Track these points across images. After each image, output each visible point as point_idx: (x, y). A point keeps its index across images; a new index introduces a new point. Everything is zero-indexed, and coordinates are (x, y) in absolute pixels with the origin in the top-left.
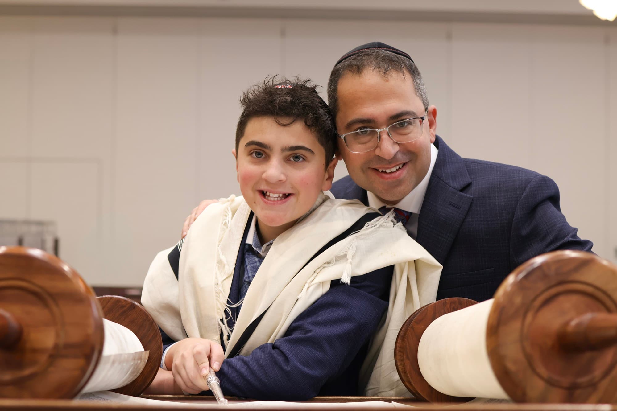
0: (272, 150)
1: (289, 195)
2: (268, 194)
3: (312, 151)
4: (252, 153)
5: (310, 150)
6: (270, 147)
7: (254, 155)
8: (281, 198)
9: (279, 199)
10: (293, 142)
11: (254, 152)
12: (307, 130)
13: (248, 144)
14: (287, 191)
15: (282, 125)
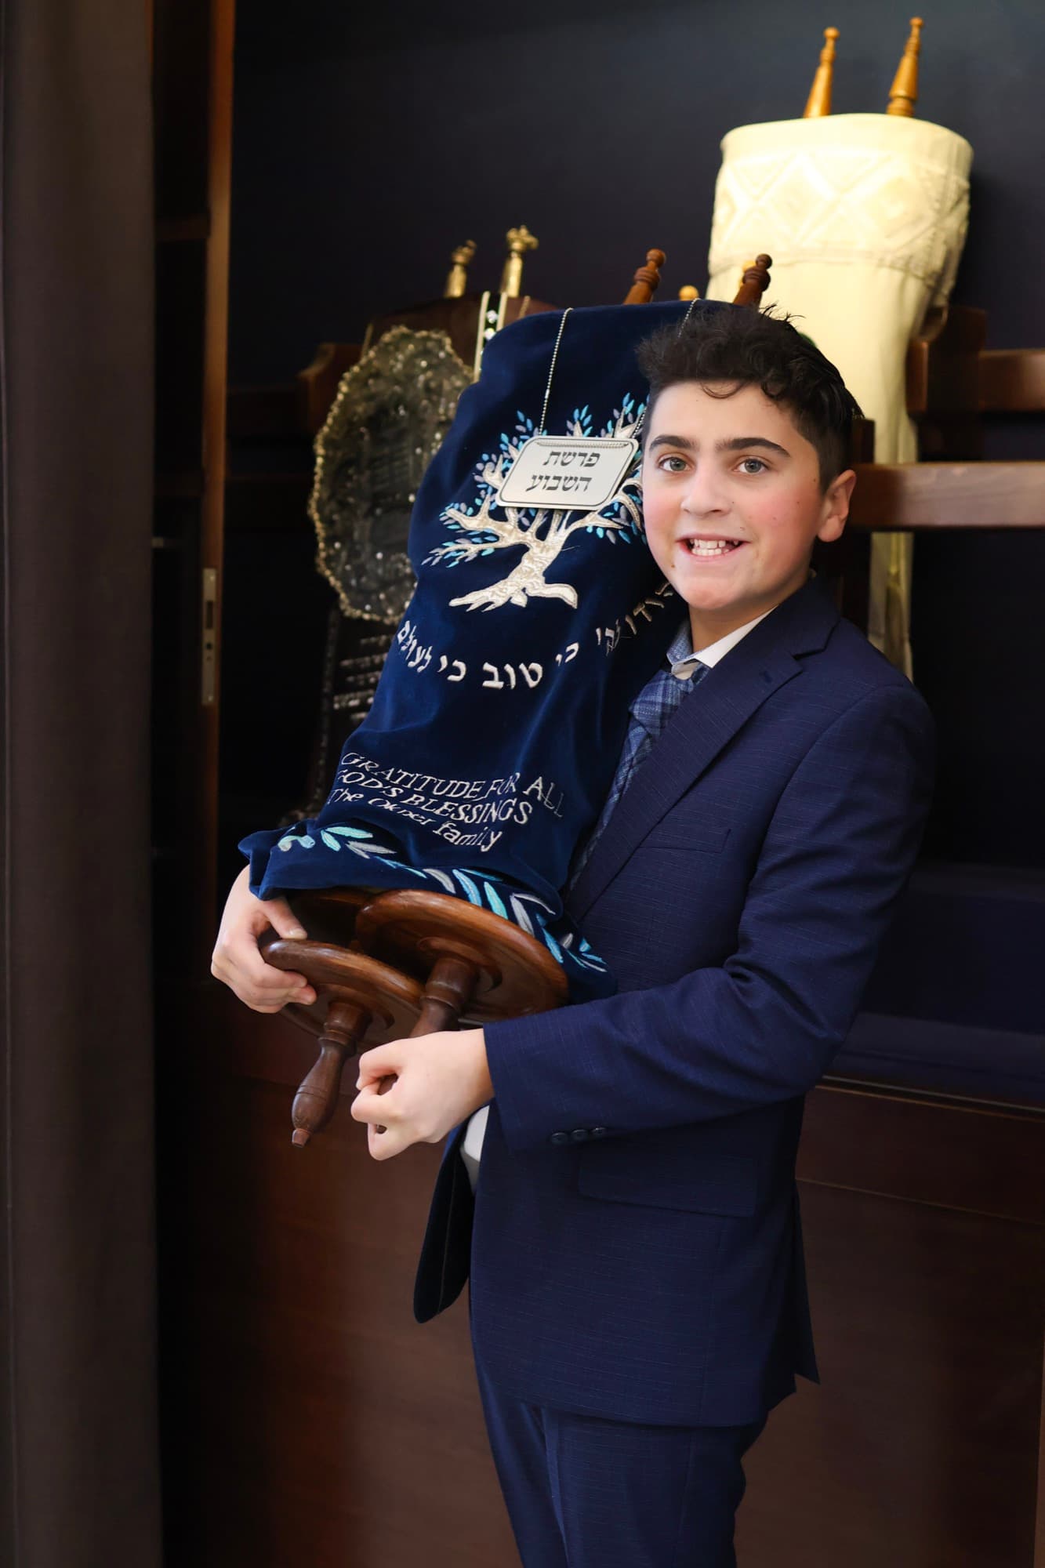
0: (698, 450)
1: (741, 543)
2: (696, 543)
3: (783, 450)
4: (665, 460)
5: (779, 446)
6: (693, 443)
7: (667, 466)
8: (723, 548)
9: (718, 551)
10: (741, 430)
11: (667, 459)
12: (767, 406)
13: (656, 443)
14: (735, 534)
15: (715, 396)
